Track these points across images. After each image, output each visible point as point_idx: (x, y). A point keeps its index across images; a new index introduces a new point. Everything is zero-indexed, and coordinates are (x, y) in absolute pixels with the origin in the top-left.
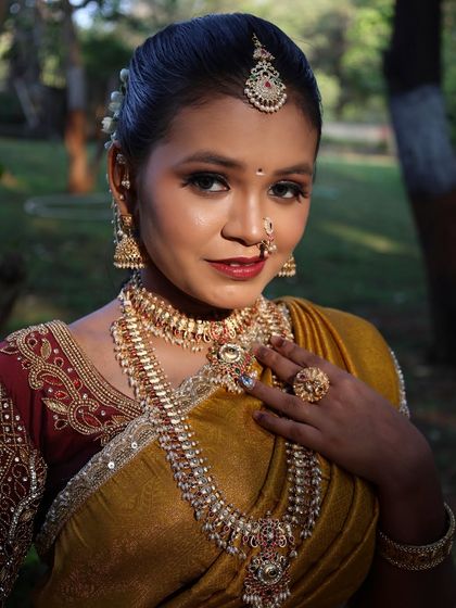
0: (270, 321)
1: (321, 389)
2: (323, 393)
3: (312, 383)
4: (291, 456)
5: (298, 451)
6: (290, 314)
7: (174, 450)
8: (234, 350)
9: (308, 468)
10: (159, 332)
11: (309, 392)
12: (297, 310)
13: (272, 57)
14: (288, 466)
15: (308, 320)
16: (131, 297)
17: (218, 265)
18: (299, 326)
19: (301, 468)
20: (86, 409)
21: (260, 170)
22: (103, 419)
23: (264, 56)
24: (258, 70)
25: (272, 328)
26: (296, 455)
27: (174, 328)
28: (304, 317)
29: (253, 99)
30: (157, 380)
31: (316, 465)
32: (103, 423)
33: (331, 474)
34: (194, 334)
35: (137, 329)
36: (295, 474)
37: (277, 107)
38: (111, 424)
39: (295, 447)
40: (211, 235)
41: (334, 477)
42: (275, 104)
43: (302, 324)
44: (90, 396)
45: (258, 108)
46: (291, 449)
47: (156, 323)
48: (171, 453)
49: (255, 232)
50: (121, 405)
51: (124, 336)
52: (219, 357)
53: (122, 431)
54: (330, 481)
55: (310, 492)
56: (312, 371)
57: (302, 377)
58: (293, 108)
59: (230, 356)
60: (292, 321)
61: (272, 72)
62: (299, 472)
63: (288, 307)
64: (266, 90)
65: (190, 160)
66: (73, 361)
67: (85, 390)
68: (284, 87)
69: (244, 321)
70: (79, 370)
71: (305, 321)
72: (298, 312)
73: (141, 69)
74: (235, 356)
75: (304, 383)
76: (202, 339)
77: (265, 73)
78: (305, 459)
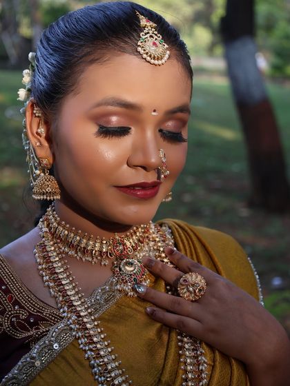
0: (157, 239)
1: (200, 290)
2: (202, 293)
3: (193, 285)
4: (181, 348)
5: (187, 343)
6: (172, 233)
7: (91, 350)
8: (132, 264)
9: (196, 357)
10: (72, 253)
11: (191, 293)
12: (176, 229)
13: (154, 25)
14: (180, 356)
15: (186, 237)
16: (48, 226)
17: (125, 189)
18: (180, 243)
19: (190, 357)
20: (18, 317)
21: (155, 111)
22: (32, 325)
23: (148, 24)
24: (146, 34)
25: (159, 244)
26: (187, 346)
27: (84, 248)
28: (182, 235)
29: (145, 56)
30: (73, 292)
31: (202, 354)
32: (32, 328)
33: (214, 361)
34: (101, 252)
35: (54, 250)
36: (185, 363)
37: (163, 61)
38: (38, 328)
39: (185, 339)
40: (119, 165)
41: (217, 363)
42: (161, 59)
43: (182, 241)
44: (21, 307)
45: (149, 62)
46: (182, 341)
47: (70, 245)
48: (89, 352)
49: (153, 160)
50: (46, 312)
51: (44, 258)
52: (120, 269)
53: (46, 335)
54: (213, 367)
55: (199, 376)
56: (192, 276)
57: (185, 281)
58: (175, 62)
59: (129, 269)
60: (175, 238)
61: (156, 35)
62: (188, 361)
63: (170, 228)
64: (154, 48)
65: (99, 105)
66: (7, 280)
67: (16, 303)
68: (166, 46)
69: (139, 240)
70: (11, 286)
71: (184, 237)
72: (178, 232)
73: (49, 44)
74: (132, 269)
75: (187, 286)
76: (107, 255)
77: (151, 36)
78: (193, 350)
